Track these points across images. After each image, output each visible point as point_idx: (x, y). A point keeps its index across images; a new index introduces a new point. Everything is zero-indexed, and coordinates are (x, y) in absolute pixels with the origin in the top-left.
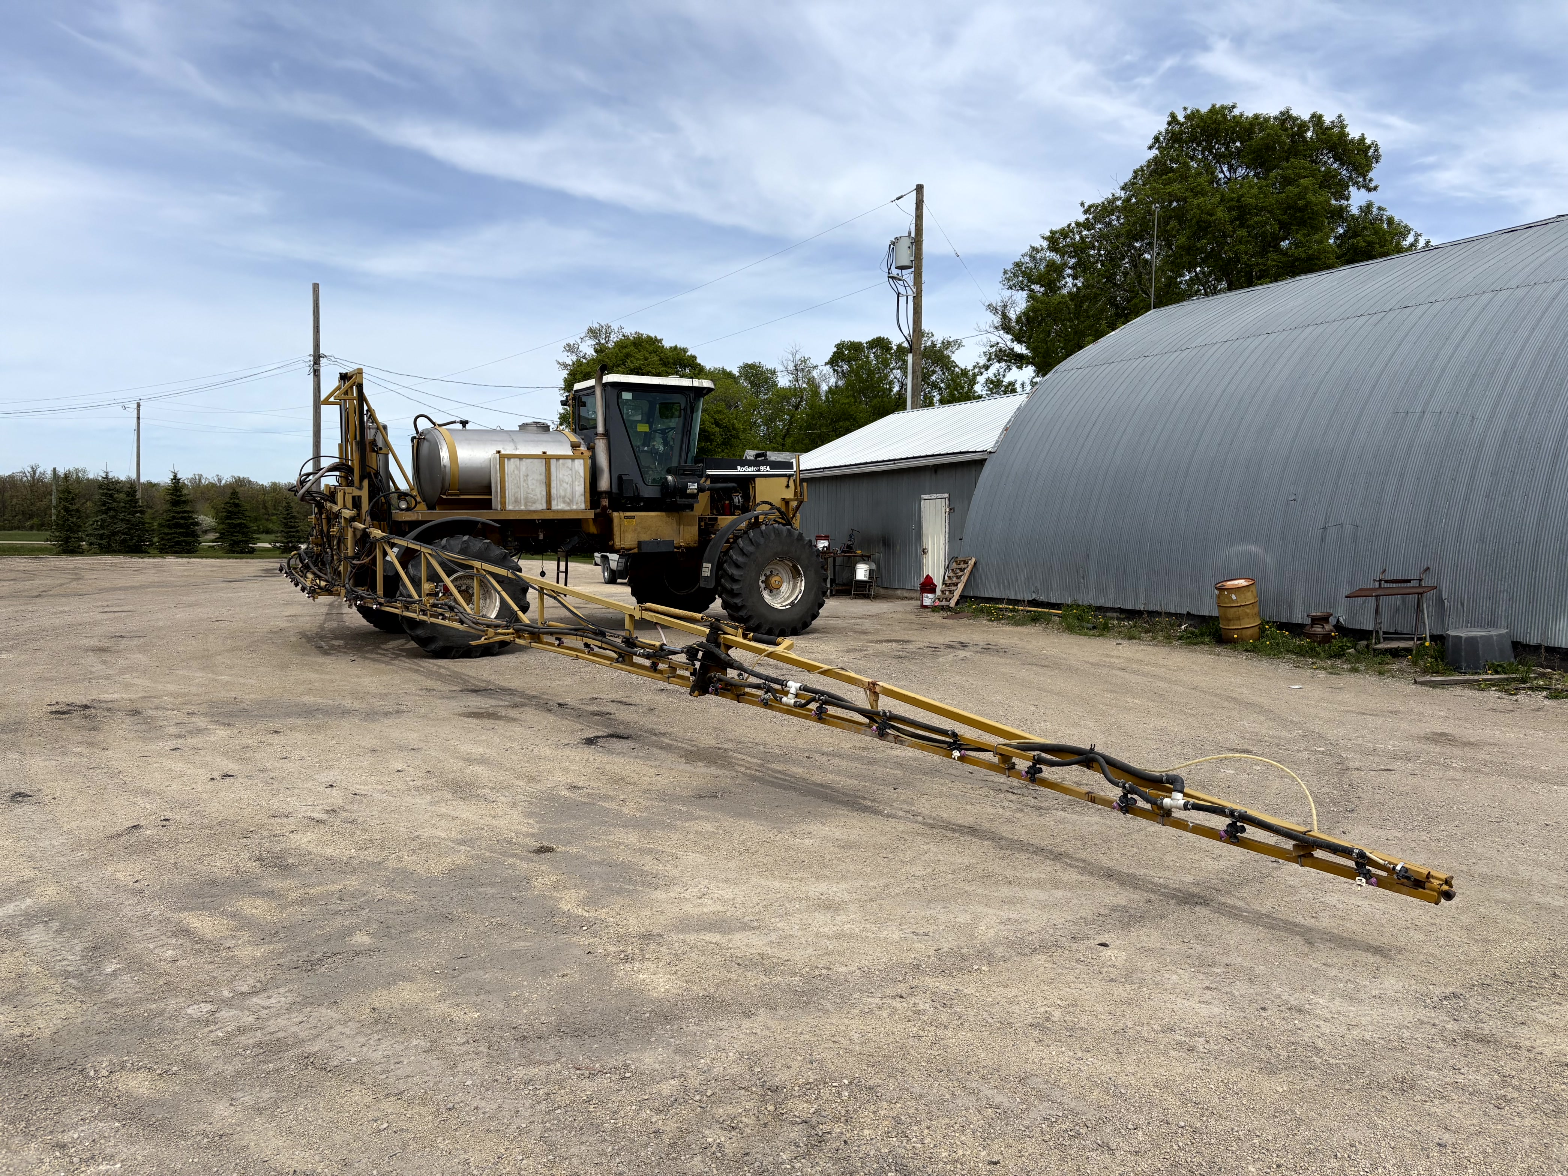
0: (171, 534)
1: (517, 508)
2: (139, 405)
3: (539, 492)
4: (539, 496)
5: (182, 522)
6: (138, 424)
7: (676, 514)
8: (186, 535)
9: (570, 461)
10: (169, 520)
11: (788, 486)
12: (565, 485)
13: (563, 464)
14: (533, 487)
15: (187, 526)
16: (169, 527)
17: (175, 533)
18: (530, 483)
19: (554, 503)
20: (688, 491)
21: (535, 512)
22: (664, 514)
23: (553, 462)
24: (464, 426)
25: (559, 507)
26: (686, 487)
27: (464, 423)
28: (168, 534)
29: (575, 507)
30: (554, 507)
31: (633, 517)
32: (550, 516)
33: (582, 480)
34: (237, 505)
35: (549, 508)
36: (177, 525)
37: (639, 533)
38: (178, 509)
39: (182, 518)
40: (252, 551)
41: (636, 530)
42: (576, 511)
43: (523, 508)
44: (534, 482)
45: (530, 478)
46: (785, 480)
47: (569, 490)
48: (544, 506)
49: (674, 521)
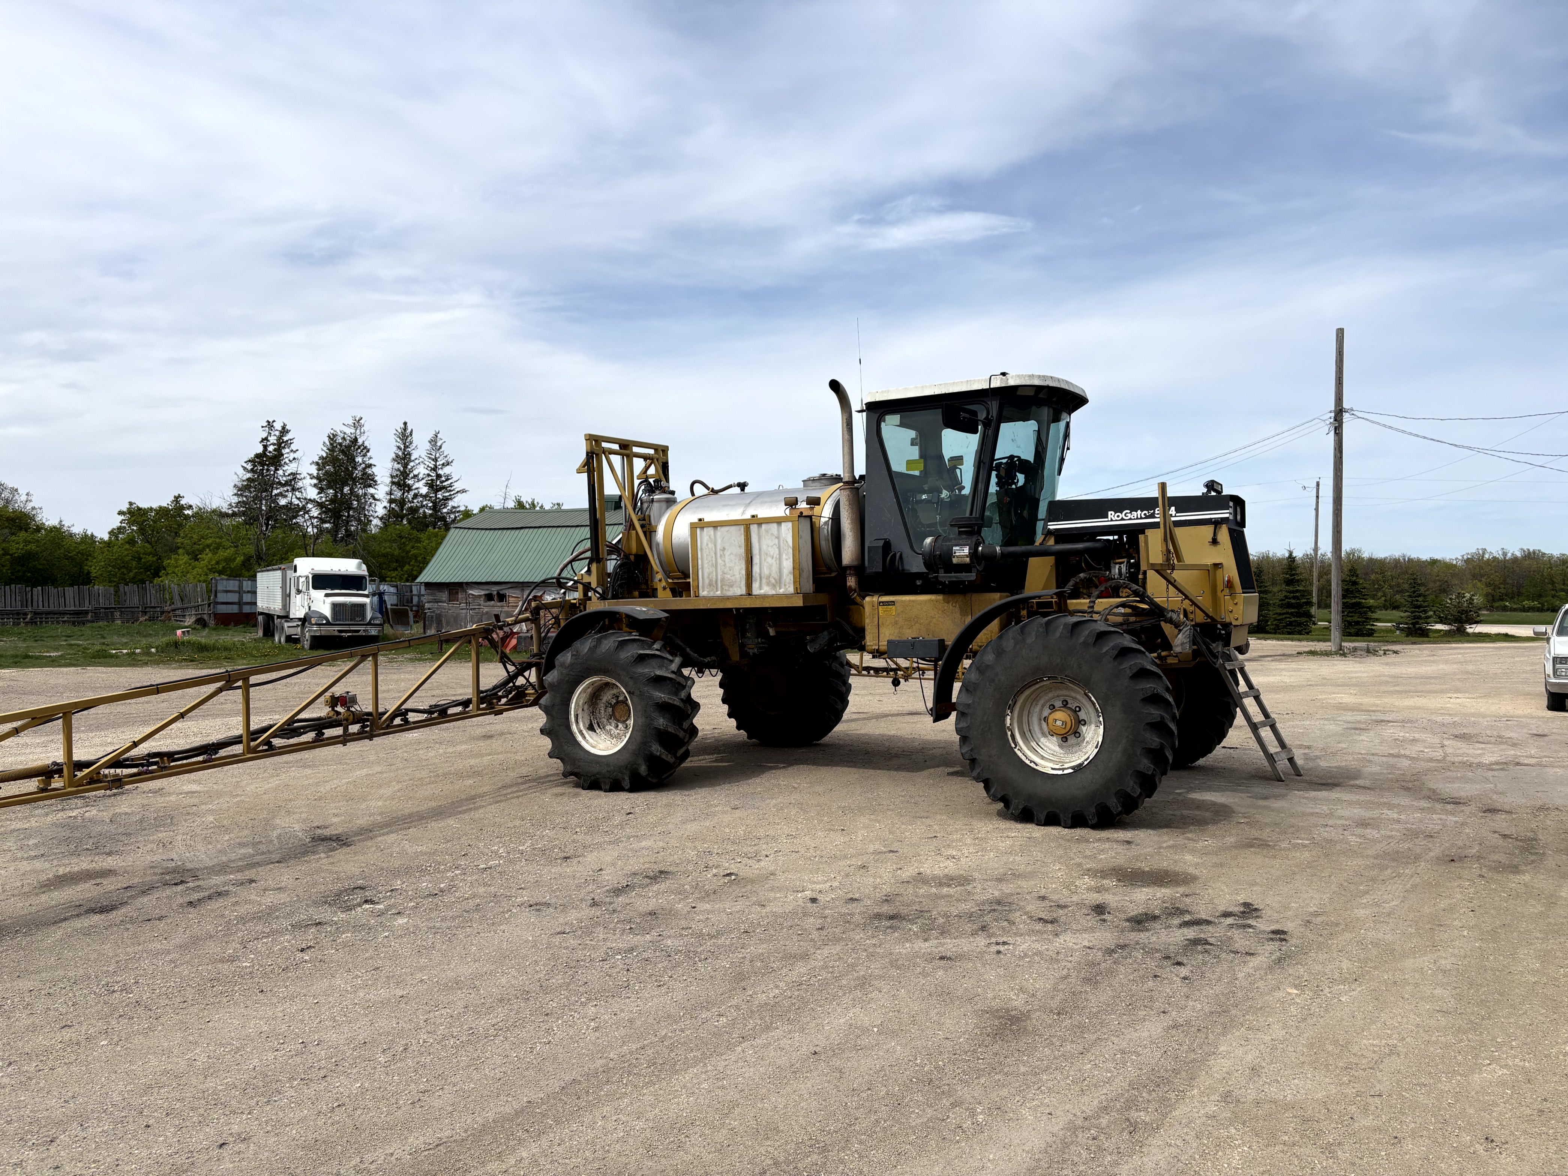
0: (1284, 614)
1: (712, 594)
2: (1318, 484)
3: (739, 571)
4: (738, 576)
5: (1293, 601)
6: (1317, 502)
7: (959, 598)
8: (1299, 615)
9: (775, 525)
10: (1282, 600)
11: (1214, 542)
12: (769, 560)
13: (767, 531)
14: (732, 565)
15: (1299, 606)
16: (1281, 606)
17: (1287, 613)
18: (727, 560)
19: (755, 586)
20: (955, 561)
21: (729, 598)
22: (940, 597)
23: (754, 528)
24: (743, 490)
25: (762, 592)
26: (950, 554)
27: (742, 486)
28: (1280, 614)
29: (782, 591)
30: (756, 591)
31: (893, 603)
32: (748, 604)
33: (791, 551)
34: (1355, 583)
35: (749, 594)
36: (1289, 605)
37: (901, 627)
38: (1291, 588)
39: (1294, 598)
40: (1370, 633)
41: (896, 623)
42: (787, 596)
43: (718, 593)
44: (733, 557)
45: (727, 553)
46: (1209, 530)
47: (775, 568)
48: (743, 590)
49: (957, 609)
